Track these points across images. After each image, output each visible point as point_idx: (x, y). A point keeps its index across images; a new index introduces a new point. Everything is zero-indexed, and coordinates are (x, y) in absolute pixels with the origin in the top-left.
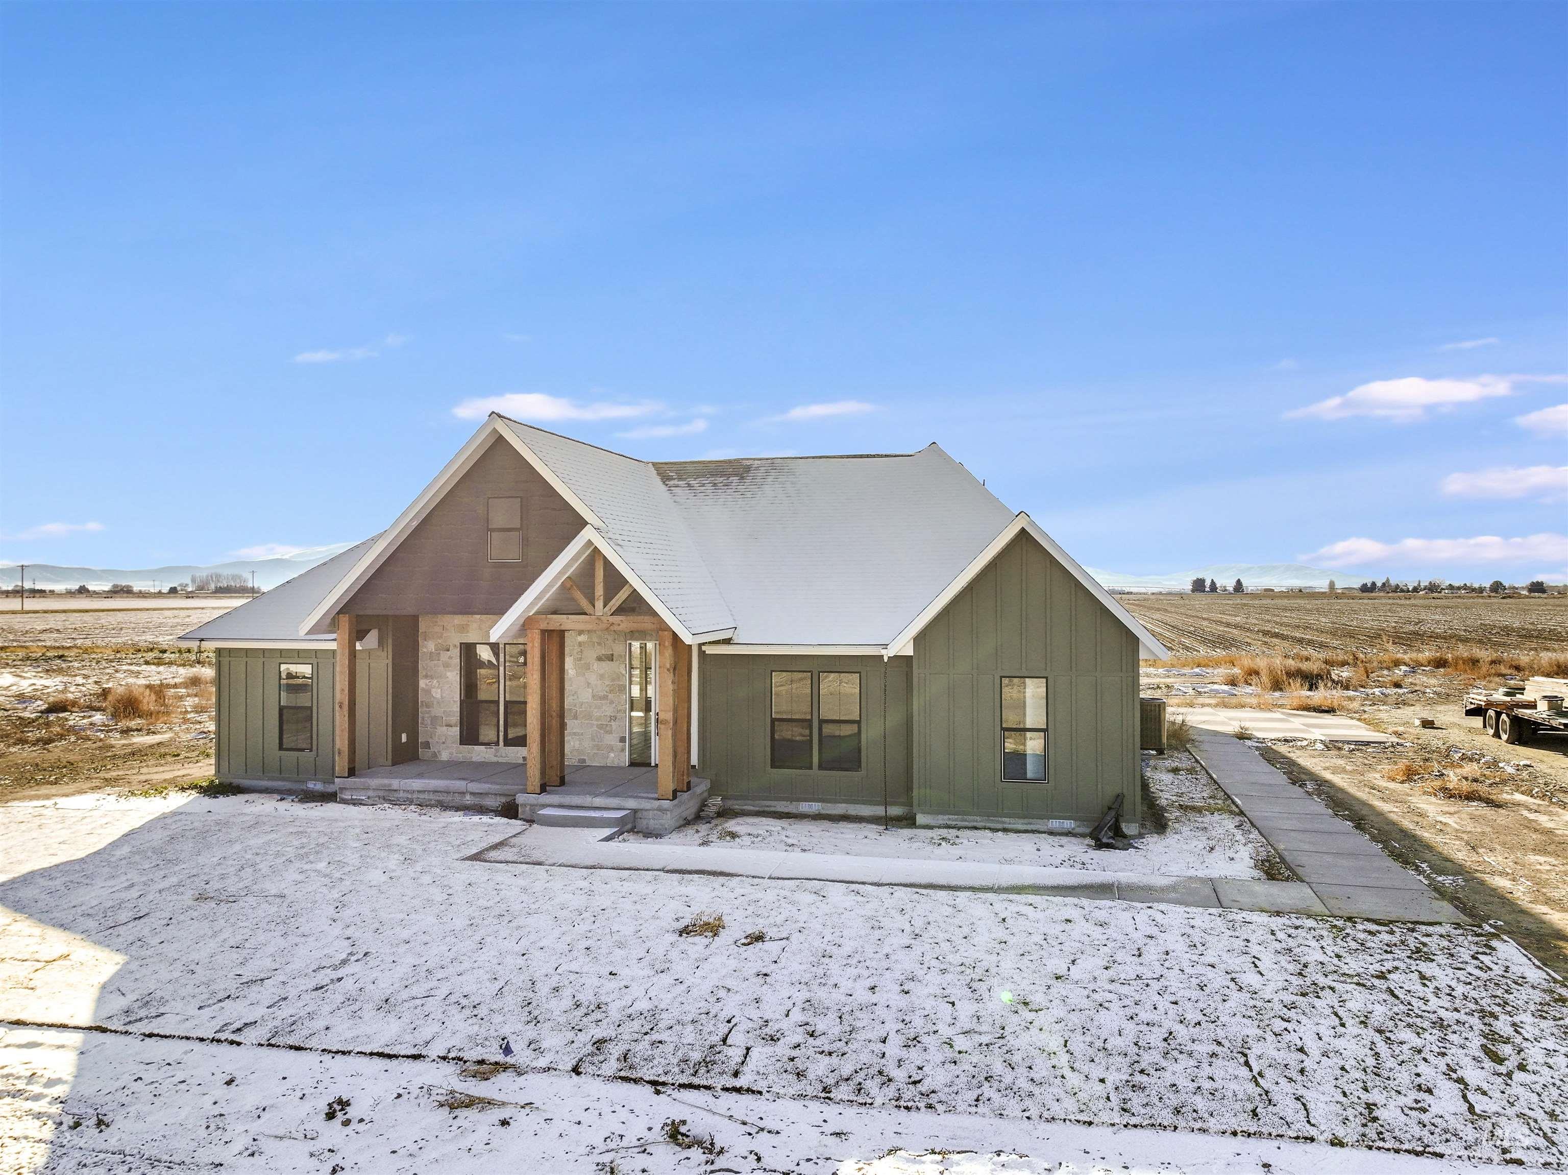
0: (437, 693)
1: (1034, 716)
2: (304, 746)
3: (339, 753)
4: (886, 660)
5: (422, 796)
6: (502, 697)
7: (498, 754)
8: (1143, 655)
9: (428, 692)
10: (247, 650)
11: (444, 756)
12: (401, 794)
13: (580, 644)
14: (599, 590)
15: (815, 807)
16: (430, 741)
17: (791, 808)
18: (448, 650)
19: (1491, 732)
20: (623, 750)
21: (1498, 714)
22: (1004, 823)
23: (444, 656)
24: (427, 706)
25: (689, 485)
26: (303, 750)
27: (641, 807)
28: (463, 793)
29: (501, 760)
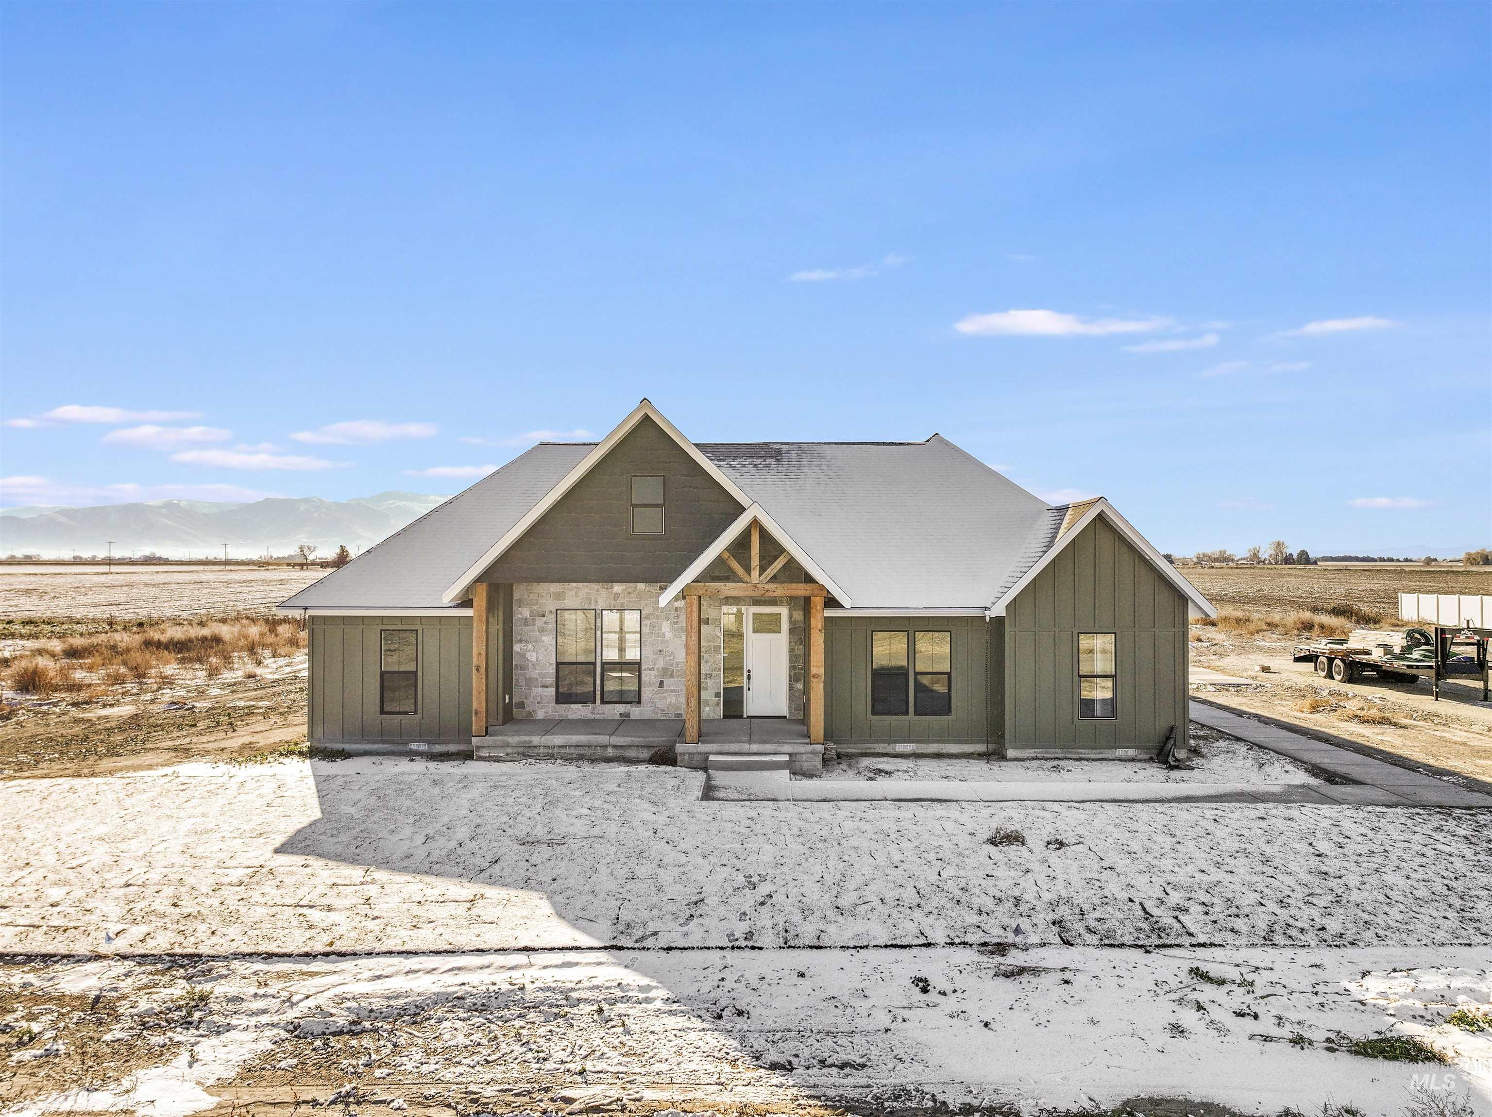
0: (532, 657)
1: (1103, 664)
2: (408, 709)
3: (476, 713)
4: (988, 619)
5: (563, 751)
6: (598, 658)
7: (596, 711)
8: (1193, 615)
9: (523, 656)
10: (344, 617)
11: (540, 715)
12: (542, 750)
13: (676, 609)
14: (755, 561)
15: (910, 748)
16: (525, 701)
17: (889, 749)
18: (544, 616)
19: (1324, 674)
20: (718, 704)
21: (1331, 661)
22: (1079, 753)
23: (540, 622)
24: (522, 669)
25: (731, 466)
26: (406, 713)
27: (796, 751)
28: (605, 747)
29: (597, 717)
